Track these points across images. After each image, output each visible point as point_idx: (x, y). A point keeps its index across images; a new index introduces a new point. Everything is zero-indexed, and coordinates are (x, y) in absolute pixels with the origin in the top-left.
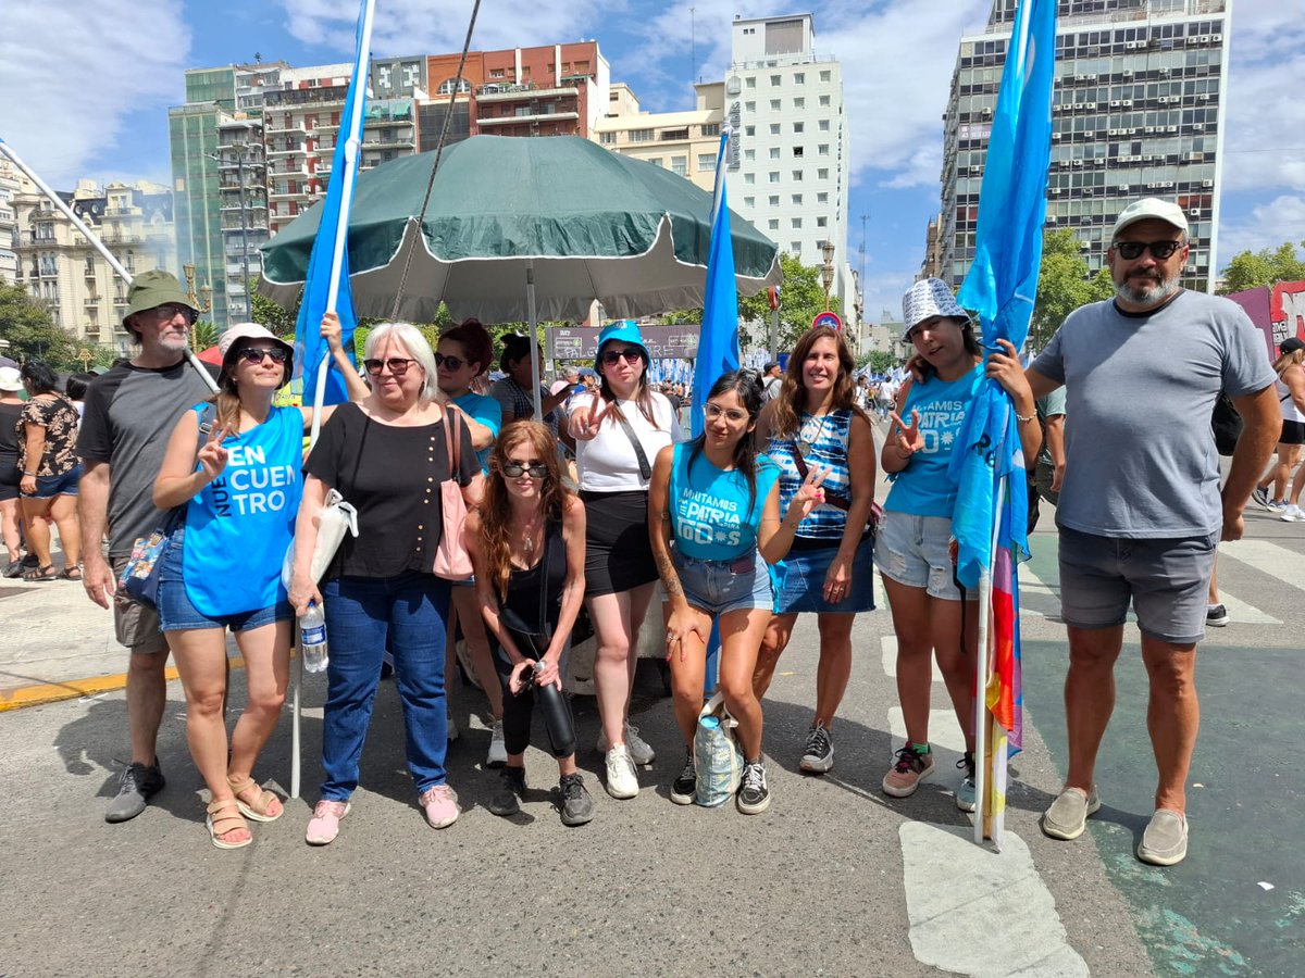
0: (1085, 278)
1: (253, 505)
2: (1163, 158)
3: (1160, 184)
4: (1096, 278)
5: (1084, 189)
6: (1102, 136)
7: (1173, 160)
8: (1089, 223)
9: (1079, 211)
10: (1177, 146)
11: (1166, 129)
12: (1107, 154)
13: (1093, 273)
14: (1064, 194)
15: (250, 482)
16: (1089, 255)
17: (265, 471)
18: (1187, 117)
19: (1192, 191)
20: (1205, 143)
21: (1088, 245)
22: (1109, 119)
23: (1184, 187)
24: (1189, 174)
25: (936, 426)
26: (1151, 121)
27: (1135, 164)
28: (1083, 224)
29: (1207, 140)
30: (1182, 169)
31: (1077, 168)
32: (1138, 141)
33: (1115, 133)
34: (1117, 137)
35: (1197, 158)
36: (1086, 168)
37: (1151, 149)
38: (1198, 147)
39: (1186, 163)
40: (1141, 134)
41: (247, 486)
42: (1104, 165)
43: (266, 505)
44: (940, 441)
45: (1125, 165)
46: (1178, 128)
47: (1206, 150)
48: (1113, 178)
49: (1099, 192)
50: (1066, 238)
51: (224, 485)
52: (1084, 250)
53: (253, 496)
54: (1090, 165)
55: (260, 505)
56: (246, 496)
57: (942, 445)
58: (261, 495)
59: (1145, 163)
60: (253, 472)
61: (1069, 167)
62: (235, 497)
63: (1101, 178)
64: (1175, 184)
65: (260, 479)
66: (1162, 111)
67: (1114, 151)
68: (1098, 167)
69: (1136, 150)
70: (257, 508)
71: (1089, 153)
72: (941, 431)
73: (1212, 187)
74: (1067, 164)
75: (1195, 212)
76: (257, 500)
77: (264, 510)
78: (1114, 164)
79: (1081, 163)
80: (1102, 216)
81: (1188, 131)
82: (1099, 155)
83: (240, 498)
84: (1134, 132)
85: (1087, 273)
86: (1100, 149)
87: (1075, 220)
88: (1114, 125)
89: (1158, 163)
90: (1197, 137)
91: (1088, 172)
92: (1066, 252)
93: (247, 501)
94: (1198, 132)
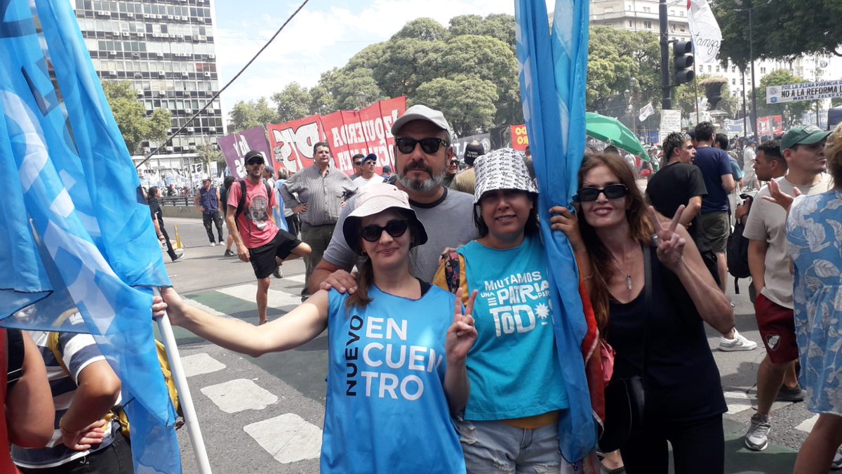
0: (144, 116)
1: (382, 387)
2: (182, 37)
3: (183, 54)
4: (152, 116)
5: (133, 53)
6: (140, 17)
7: (188, 39)
8: (140, 78)
9: (132, 68)
10: (189, 30)
11: (181, 18)
12: (145, 30)
13: (149, 112)
14: (119, 55)
15: (383, 359)
16: (144, 99)
17: (403, 348)
18: (193, 12)
19: (203, 60)
20: (206, 30)
21: (142, 93)
22: (142, 6)
23: (198, 57)
24: (200, 49)
25: (524, 301)
26: (170, 11)
27: (164, 39)
28: (136, 78)
29: (207, 27)
30: (195, 45)
31: (125, 38)
32: (165, 24)
33: (148, 17)
34: (149, 19)
35: (203, 39)
36: (132, 39)
37: (174, 30)
38: (202, 32)
39: (196, 42)
40: (165, 18)
41: (379, 363)
42: (144, 37)
43: (397, 390)
44: (536, 316)
45: (159, 39)
46: (188, 18)
47: (208, 34)
48: (151, 47)
49: (144, 56)
50: (126, 87)
51: (356, 358)
52: (140, 96)
53: (384, 376)
54: (135, 36)
55: (391, 389)
56: (375, 375)
57: (538, 319)
58: (394, 378)
59: (170, 40)
60: (389, 347)
61: (120, 36)
62: (363, 374)
63: (143, 46)
64: (192, 55)
65: (396, 358)
66: (177, 6)
67: (149, 29)
68: (141, 38)
69: (164, 29)
70: (386, 391)
71: (132, 28)
72: (533, 305)
73: (215, 59)
74: (118, 34)
75: (207, 74)
76: (389, 382)
77: (394, 396)
78: (151, 38)
79: (128, 35)
80: (148, 73)
81: (195, 21)
82: (140, 31)
83: (370, 375)
84: (161, 18)
85: (145, 113)
86: (140, 27)
87: (130, 74)
88: (147, 10)
89: (180, 40)
90: (201, 26)
91: (134, 41)
92: (129, 97)
93: (376, 381)
94: (200, 23)
